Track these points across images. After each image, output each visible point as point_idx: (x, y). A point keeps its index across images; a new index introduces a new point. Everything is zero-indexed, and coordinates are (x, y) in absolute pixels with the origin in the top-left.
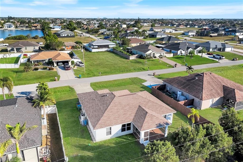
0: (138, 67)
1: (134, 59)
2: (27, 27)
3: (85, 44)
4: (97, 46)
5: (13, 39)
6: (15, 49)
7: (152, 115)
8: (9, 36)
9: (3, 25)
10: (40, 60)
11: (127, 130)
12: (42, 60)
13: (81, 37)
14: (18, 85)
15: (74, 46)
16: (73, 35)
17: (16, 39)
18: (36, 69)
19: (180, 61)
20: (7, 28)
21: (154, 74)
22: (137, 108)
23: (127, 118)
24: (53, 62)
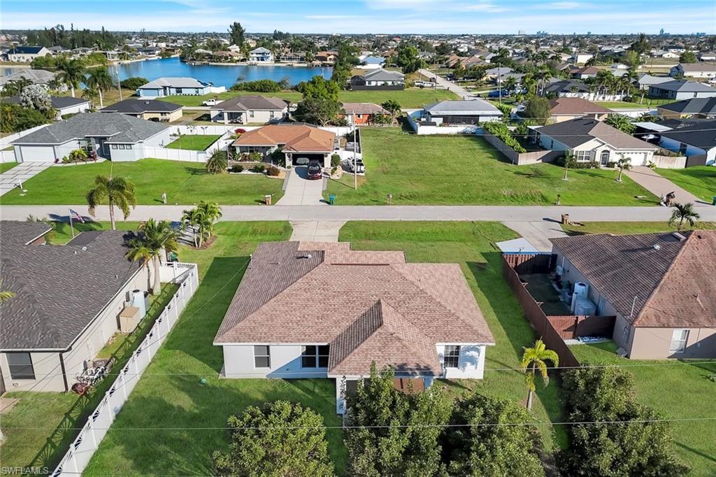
0: (528, 191)
1: (533, 165)
2: (302, 59)
3: (410, 112)
4: (442, 119)
5: (247, 90)
6: (226, 115)
7: (392, 334)
8: (239, 83)
9: (247, 54)
10: (259, 147)
11: (320, 366)
12: (263, 147)
13: (424, 89)
14: (175, 204)
15: (373, 115)
16: (399, 82)
17: (254, 91)
18: (237, 169)
19: (705, 185)
20: (255, 61)
21: (563, 219)
22: (367, 308)
23: (322, 329)
24: (284, 154)
